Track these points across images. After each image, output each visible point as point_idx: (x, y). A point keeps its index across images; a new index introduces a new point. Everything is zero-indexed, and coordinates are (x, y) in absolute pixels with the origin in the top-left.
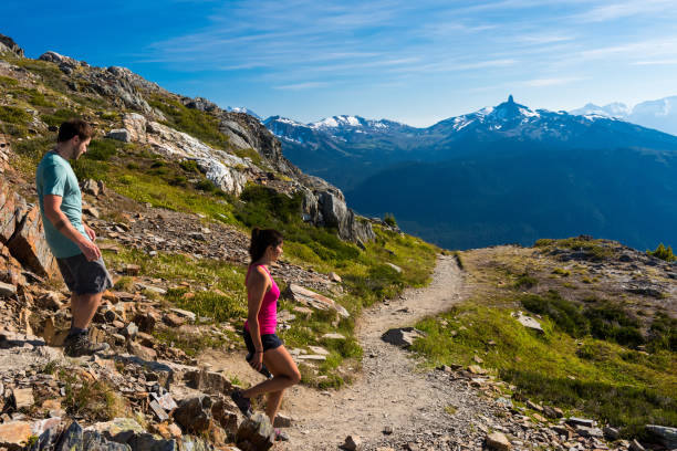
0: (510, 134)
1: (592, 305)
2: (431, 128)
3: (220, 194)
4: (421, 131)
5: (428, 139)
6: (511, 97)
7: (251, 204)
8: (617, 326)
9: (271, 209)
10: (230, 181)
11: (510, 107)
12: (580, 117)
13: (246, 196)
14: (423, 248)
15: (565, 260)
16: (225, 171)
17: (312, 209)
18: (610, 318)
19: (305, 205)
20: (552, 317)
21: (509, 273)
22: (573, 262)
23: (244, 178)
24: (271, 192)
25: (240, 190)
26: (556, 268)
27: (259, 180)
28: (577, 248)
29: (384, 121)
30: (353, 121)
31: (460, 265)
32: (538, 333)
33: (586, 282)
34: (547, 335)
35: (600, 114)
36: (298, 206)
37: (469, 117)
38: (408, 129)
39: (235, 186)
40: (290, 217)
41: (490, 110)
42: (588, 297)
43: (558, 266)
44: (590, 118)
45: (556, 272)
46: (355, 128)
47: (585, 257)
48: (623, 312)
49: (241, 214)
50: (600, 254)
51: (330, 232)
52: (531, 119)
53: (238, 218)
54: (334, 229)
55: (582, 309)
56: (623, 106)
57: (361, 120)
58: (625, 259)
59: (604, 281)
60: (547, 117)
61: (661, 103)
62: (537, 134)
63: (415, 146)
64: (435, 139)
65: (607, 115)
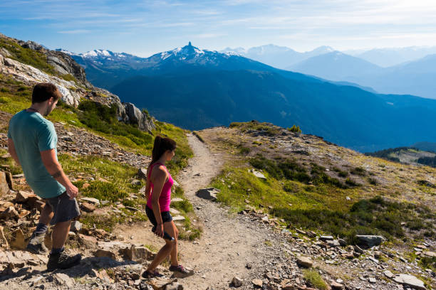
0: (190, 62)
1: (280, 161)
2: (149, 58)
3: (67, 107)
4: (144, 59)
5: (148, 64)
6: (190, 43)
7: (87, 113)
8: (296, 172)
9: (98, 115)
10: (71, 98)
11: (190, 48)
12: (223, 54)
13: (82, 107)
14: (178, 131)
15: (255, 136)
16: (67, 92)
17: (123, 114)
18: (291, 167)
19: (118, 111)
20: (267, 170)
21: (231, 145)
22: (260, 137)
23: (79, 96)
24: (97, 104)
25: (77, 104)
26: (254, 141)
27: (87, 96)
28: (259, 129)
29: (123, 54)
30: (106, 53)
31: (200, 139)
32: (264, 180)
33: (271, 148)
34: (268, 181)
35: (233, 53)
36: (114, 112)
37: (169, 53)
38: (137, 58)
39: (74, 101)
40: (111, 119)
41: (180, 49)
42: (276, 157)
43: (254, 139)
44: (228, 55)
45: (254, 143)
46: (107, 57)
47: (265, 134)
48: (297, 165)
49: (84, 120)
50: (273, 132)
51: (134, 127)
52: (200, 54)
53: (83, 122)
54: (135, 125)
55: (276, 164)
56: (243, 49)
57: (110, 53)
58: (284, 134)
59: (279, 147)
60: (208, 54)
61: (260, 48)
62: (203, 62)
63: (142, 67)
64: (152, 64)
65: (236, 54)
